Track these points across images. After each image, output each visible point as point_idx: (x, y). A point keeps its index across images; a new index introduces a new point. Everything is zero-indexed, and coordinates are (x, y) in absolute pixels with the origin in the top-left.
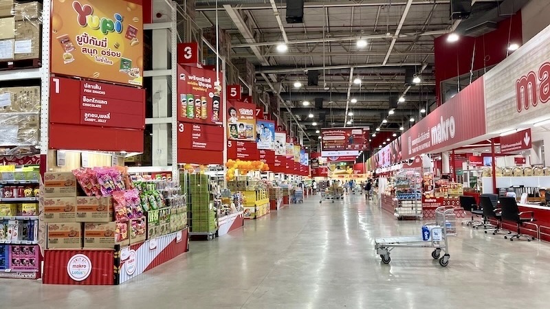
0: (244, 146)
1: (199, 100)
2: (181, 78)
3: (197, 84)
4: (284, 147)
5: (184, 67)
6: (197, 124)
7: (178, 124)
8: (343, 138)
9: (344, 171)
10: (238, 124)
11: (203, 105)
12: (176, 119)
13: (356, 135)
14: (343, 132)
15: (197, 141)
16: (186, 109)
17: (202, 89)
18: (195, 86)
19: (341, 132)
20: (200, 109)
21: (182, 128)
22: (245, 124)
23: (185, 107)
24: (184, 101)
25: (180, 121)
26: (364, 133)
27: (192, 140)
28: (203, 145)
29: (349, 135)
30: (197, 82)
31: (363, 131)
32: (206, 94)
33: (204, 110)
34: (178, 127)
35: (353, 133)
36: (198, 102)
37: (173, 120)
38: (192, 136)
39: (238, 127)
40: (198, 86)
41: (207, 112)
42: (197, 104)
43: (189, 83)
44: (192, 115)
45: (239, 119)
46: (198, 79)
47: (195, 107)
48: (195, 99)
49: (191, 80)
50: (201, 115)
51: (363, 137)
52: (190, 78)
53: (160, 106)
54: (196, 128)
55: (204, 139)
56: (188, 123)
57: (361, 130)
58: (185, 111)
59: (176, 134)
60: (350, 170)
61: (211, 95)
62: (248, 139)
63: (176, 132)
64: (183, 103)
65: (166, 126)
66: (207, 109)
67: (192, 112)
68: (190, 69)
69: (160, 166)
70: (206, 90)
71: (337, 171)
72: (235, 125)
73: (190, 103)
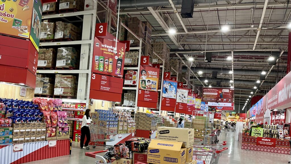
0: (149, 94)
1: (107, 60)
2: (97, 46)
3: (107, 50)
4: (186, 98)
5: (99, 38)
6: (104, 75)
7: (92, 74)
8: (216, 94)
9: (234, 117)
10: (147, 80)
11: (110, 64)
12: (91, 71)
13: (225, 93)
14: (216, 90)
15: (103, 85)
16: (98, 65)
17: (110, 54)
18: (106, 51)
19: (215, 90)
20: (108, 66)
21: (94, 77)
22: (151, 80)
23: (97, 64)
24: (97, 60)
25: (93, 72)
26: (231, 91)
27: (100, 85)
28: (108, 89)
29: (220, 92)
30: (107, 49)
31: (230, 90)
32: (112, 57)
33: (110, 67)
34: (92, 76)
35: (223, 91)
36: (106, 61)
37: (89, 72)
38: (100, 83)
39: (147, 82)
40: (108, 52)
41: (112, 68)
42: (106, 63)
43: (101, 49)
44: (101, 69)
45: (148, 77)
46: (108, 47)
47: (104, 64)
48: (105, 59)
49: (103, 47)
50: (108, 69)
51: (229, 94)
52: (102, 46)
53: (83, 62)
54: (104, 77)
55: (109, 85)
56: (99, 74)
57: (228, 90)
58: (97, 66)
59: (90, 80)
60: (238, 117)
61: (116, 58)
62: (152, 90)
63: (90, 79)
64: (96, 62)
65: (86, 75)
66: (113, 66)
67: (102, 67)
68: (103, 40)
69: (81, 99)
70: (113, 54)
71: (229, 116)
72: (145, 81)
73: (101, 62)
